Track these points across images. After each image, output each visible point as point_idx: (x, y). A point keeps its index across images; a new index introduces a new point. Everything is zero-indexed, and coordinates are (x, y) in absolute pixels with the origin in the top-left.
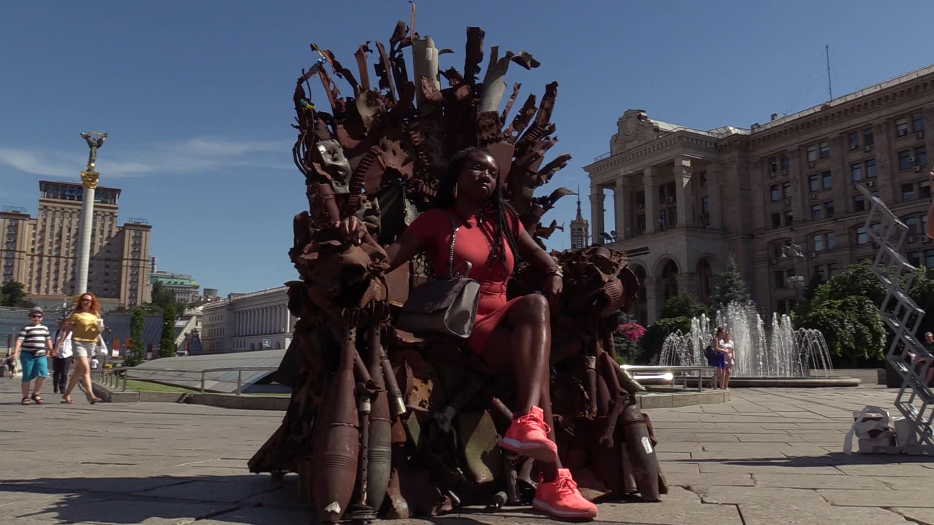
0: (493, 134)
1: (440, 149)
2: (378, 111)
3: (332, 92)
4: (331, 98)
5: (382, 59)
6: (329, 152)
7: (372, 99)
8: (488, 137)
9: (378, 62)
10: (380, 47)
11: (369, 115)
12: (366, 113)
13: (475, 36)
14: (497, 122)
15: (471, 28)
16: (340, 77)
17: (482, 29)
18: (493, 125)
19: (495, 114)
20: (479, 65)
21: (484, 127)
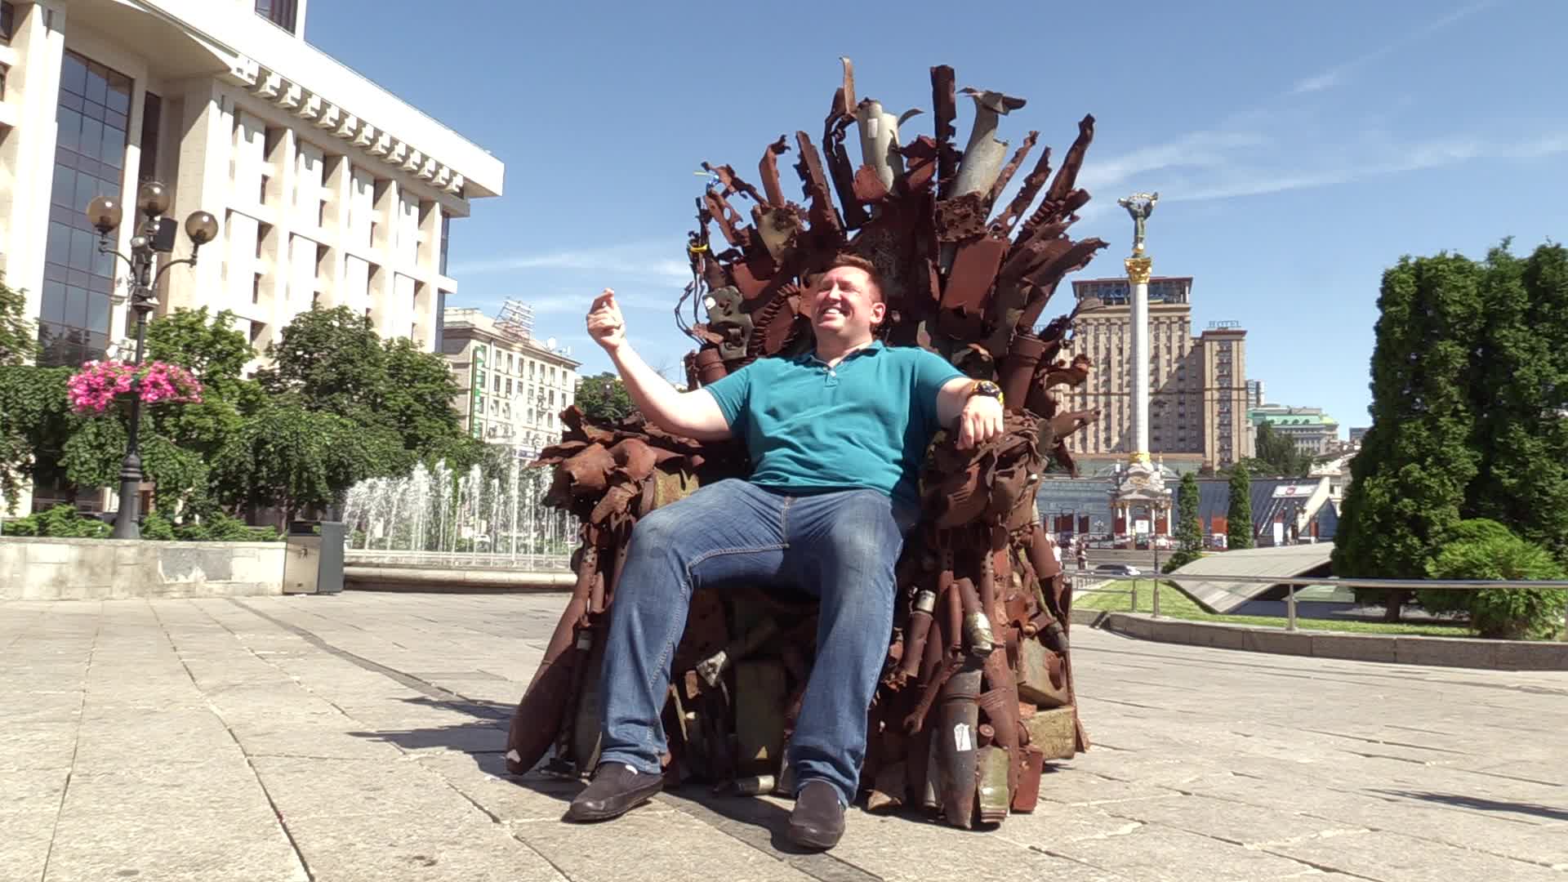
0: (967, 231)
1: (893, 267)
2: (793, 235)
3: (728, 222)
4: (727, 230)
5: (802, 156)
6: (721, 306)
7: (783, 215)
8: (958, 238)
9: (798, 161)
10: (803, 138)
11: (780, 242)
12: (775, 240)
13: (942, 79)
14: (976, 210)
15: (937, 68)
16: (745, 197)
17: (950, 66)
18: (968, 216)
19: (972, 198)
20: (952, 123)
21: (951, 223)
